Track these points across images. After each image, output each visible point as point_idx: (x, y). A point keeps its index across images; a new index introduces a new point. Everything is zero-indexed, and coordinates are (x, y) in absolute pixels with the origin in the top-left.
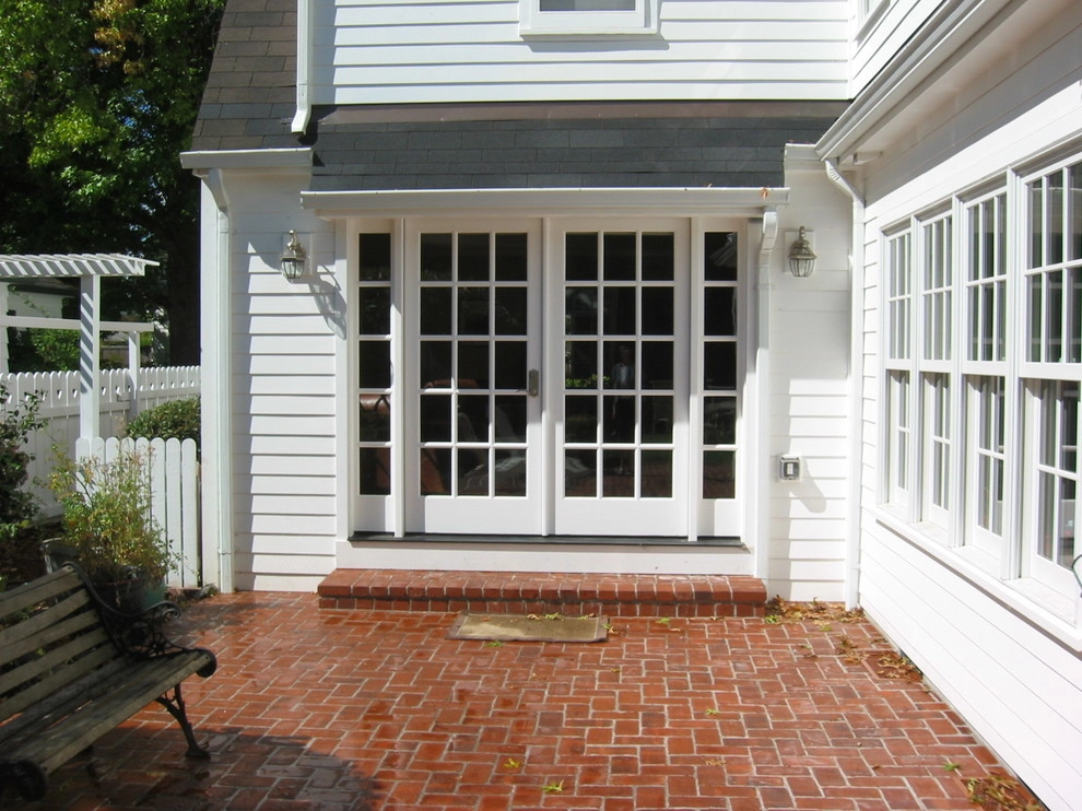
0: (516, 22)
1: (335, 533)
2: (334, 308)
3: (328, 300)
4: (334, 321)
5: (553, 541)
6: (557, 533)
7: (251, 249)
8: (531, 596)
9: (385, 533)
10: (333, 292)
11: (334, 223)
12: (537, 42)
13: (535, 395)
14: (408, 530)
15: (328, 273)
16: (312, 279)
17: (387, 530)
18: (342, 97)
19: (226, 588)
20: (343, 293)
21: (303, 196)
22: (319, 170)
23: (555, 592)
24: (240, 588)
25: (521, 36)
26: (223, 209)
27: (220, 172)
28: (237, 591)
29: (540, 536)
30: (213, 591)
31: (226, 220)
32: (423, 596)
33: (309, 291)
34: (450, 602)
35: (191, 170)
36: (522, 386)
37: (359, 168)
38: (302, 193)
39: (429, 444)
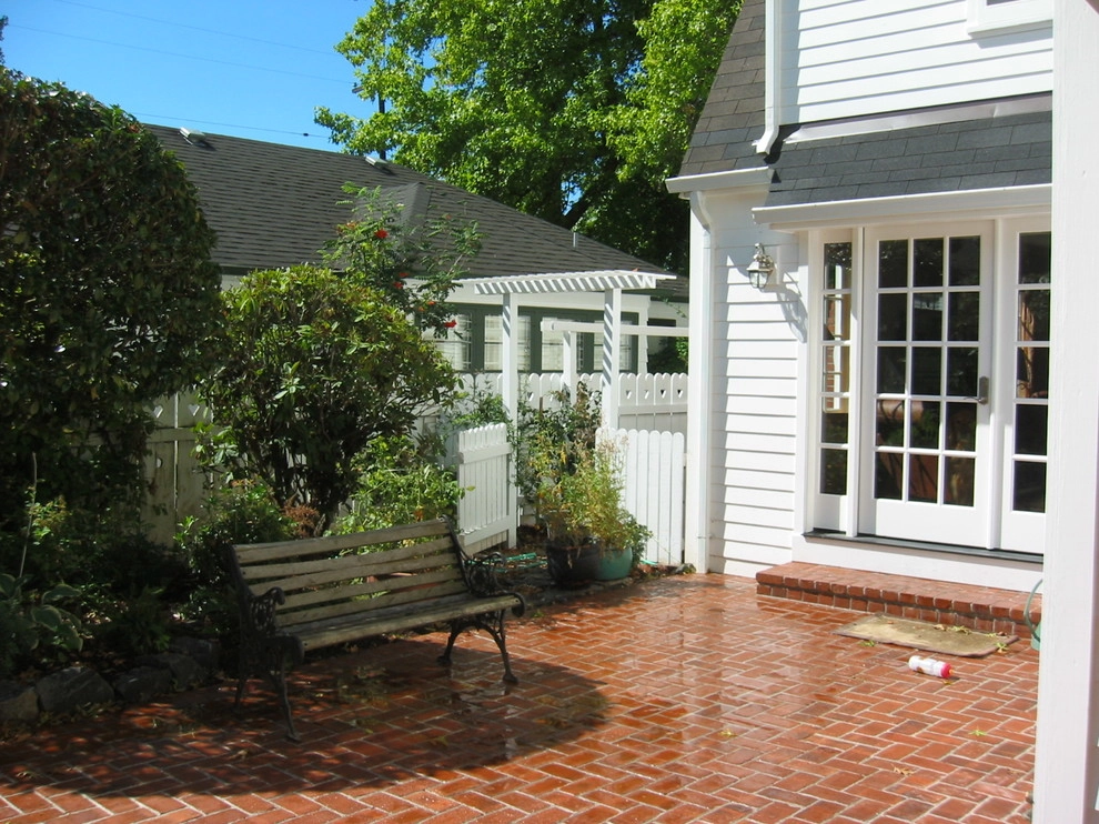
0: (965, 21)
1: (792, 527)
2: (797, 315)
3: (791, 306)
4: (798, 326)
5: (998, 555)
6: (1003, 548)
7: (730, 262)
8: (944, 606)
9: (838, 532)
10: (795, 299)
11: (796, 236)
12: (985, 38)
13: (984, 403)
14: (861, 531)
15: (793, 282)
16: (779, 288)
17: (841, 529)
18: (805, 116)
19: (700, 569)
20: (804, 300)
21: (754, 212)
22: (777, 186)
23: (968, 605)
24: (713, 569)
25: (970, 34)
26: (706, 227)
27: (699, 194)
28: (709, 572)
29: (985, 549)
30: (689, 570)
31: (708, 237)
32: (845, 594)
33: (776, 300)
34: (869, 602)
35: (678, 194)
36: (974, 394)
37: (810, 182)
38: (754, 209)
39: (883, 449)
